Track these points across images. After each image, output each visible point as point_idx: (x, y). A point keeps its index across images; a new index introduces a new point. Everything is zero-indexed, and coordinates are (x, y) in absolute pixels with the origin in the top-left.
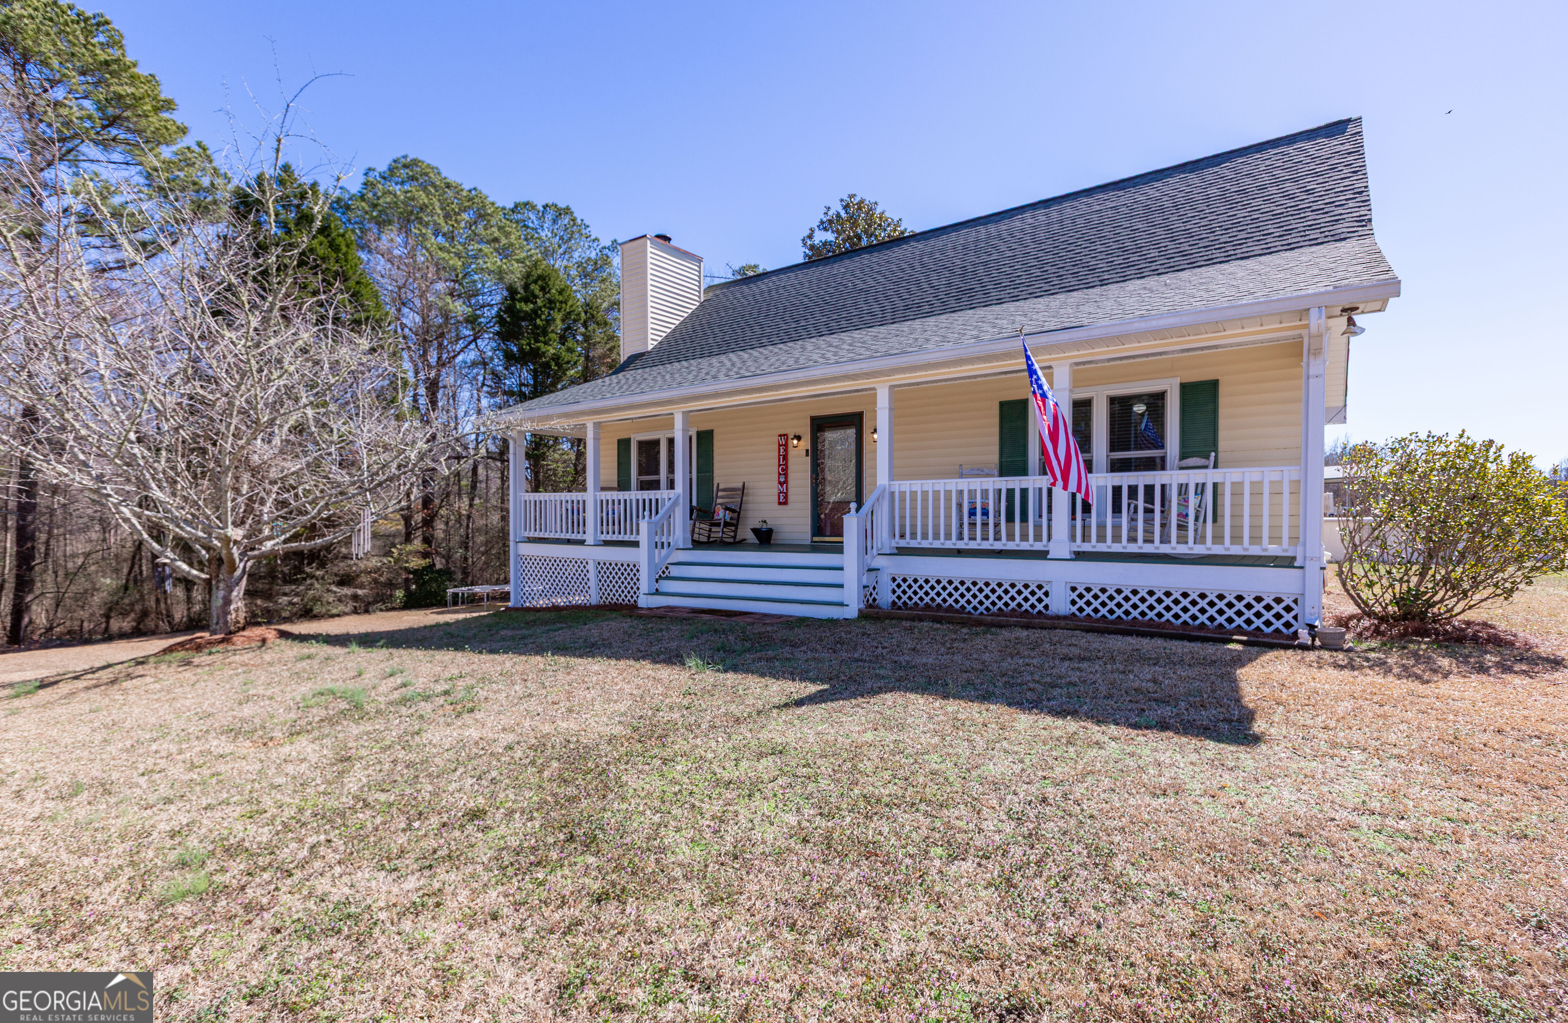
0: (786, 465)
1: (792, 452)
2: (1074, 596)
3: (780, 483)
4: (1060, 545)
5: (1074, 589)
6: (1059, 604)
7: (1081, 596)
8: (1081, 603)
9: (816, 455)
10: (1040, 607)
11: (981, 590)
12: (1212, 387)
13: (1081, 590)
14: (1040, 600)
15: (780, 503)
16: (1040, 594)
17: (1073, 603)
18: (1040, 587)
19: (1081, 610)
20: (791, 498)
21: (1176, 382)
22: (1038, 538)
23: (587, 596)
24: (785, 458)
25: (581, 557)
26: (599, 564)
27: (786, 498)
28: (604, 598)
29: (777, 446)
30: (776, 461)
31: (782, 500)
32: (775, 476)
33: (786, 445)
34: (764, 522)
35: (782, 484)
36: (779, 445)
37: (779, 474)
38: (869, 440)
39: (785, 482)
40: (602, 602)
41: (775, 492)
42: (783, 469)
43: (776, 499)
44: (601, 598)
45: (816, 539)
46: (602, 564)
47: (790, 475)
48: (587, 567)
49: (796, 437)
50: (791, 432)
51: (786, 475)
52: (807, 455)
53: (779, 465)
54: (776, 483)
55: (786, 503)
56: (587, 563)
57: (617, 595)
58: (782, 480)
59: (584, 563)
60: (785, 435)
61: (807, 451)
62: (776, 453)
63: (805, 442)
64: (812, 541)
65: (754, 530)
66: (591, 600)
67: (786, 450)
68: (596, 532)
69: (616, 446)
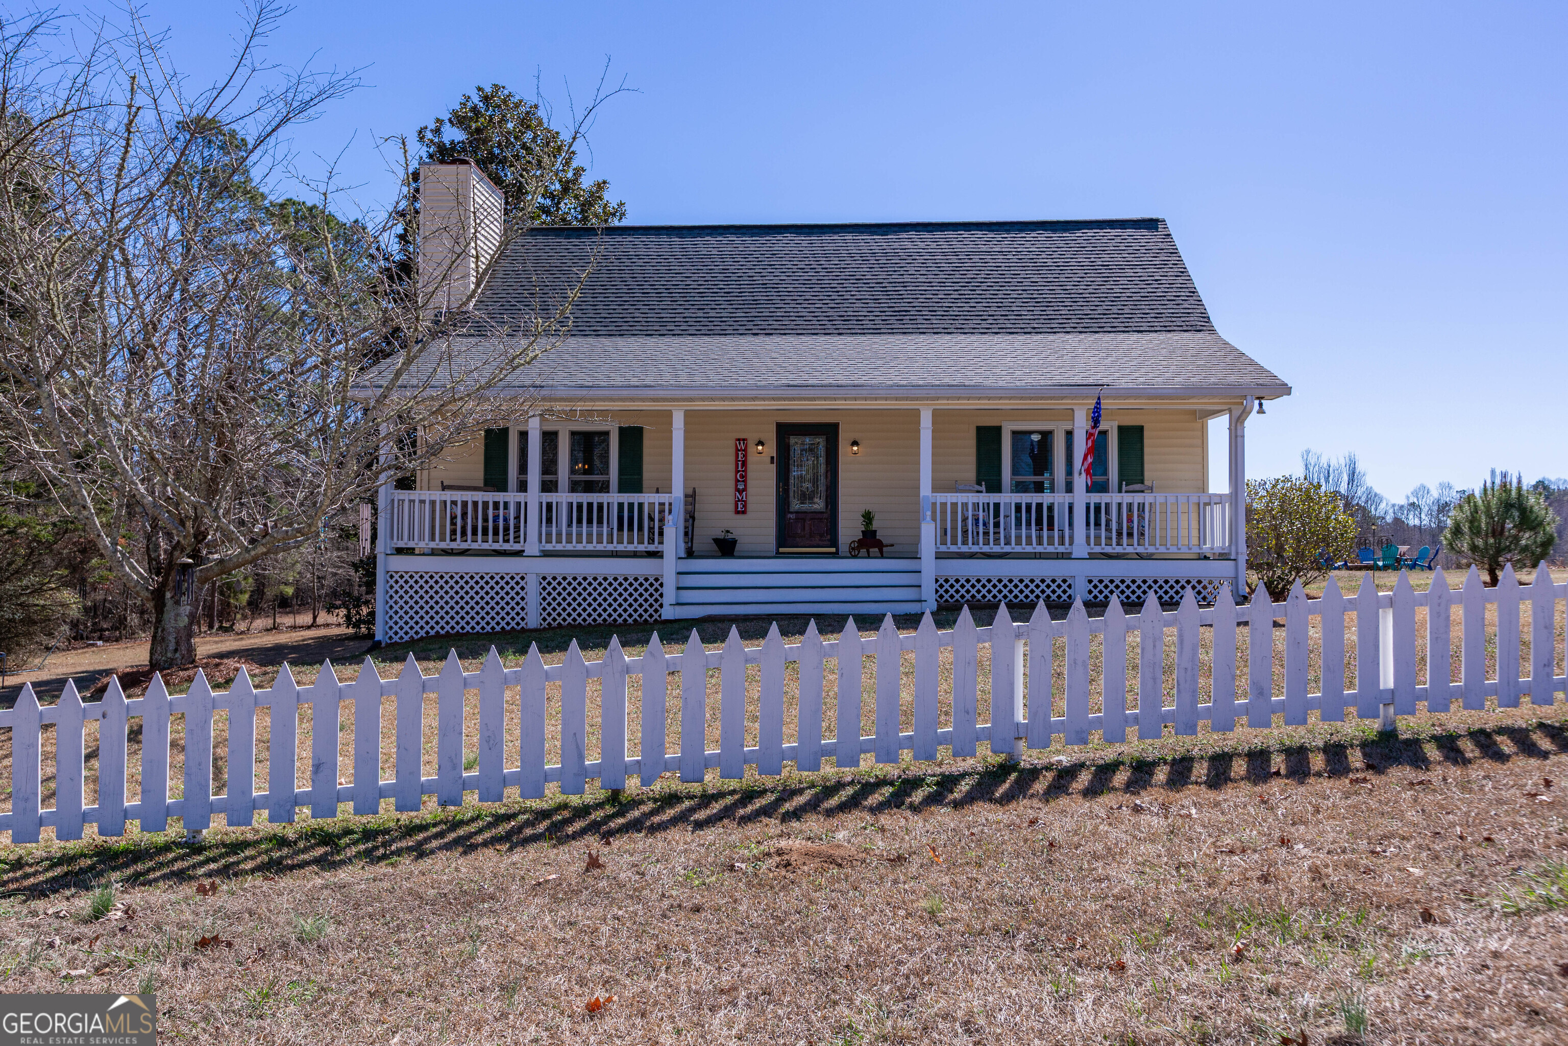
0: (745, 471)
1: (752, 458)
2: (1091, 587)
3: (737, 490)
4: (1080, 548)
5: (1090, 581)
6: (1080, 594)
7: (1095, 587)
8: (1095, 592)
9: (783, 461)
10: (1064, 597)
12: (1140, 430)
13: (1095, 582)
14: (1065, 592)
15: (737, 512)
16: (1064, 586)
17: (1090, 592)
18: (1064, 581)
19: (1095, 597)
20: (750, 507)
21: (1115, 424)
23: (518, 619)
24: (744, 464)
25: (512, 571)
26: (544, 578)
27: (745, 506)
28: (549, 620)
29: (733, 451)
30: (733, 467)
31: (741, 509)
32: (732, 483)
33: (745, 450)
34: (728, 532)
35: (740, 492)
36: (737, 450)
37: (737, 481)
38: (845, 452)
39: (745, 490)
40: (545, 624)
41: (731, 500)
42: (742, 476)
43: (732, 507)
44: (544, 619)
45: (781, 550)
46: (549, 579)
47: (749, 482)
48: (522, 583)
49: (761, 443)
50: (752, 437)
51: (745, 482)
52: (772, 462)
53: (737, 472)
54: (732, 490)
55: (744, 512)
56: (523, 578)
57: (574, 615)
58: (741, 487)
59: (517, 578)
60: (744, 440)
61: (772, 458)
62: (733, 458)
63: (770, 449)
64: (778, 552)
65: (716, 541)
66: (523, 624)
67: (745, 456)
68: (540, 541)
69: (482, 436)
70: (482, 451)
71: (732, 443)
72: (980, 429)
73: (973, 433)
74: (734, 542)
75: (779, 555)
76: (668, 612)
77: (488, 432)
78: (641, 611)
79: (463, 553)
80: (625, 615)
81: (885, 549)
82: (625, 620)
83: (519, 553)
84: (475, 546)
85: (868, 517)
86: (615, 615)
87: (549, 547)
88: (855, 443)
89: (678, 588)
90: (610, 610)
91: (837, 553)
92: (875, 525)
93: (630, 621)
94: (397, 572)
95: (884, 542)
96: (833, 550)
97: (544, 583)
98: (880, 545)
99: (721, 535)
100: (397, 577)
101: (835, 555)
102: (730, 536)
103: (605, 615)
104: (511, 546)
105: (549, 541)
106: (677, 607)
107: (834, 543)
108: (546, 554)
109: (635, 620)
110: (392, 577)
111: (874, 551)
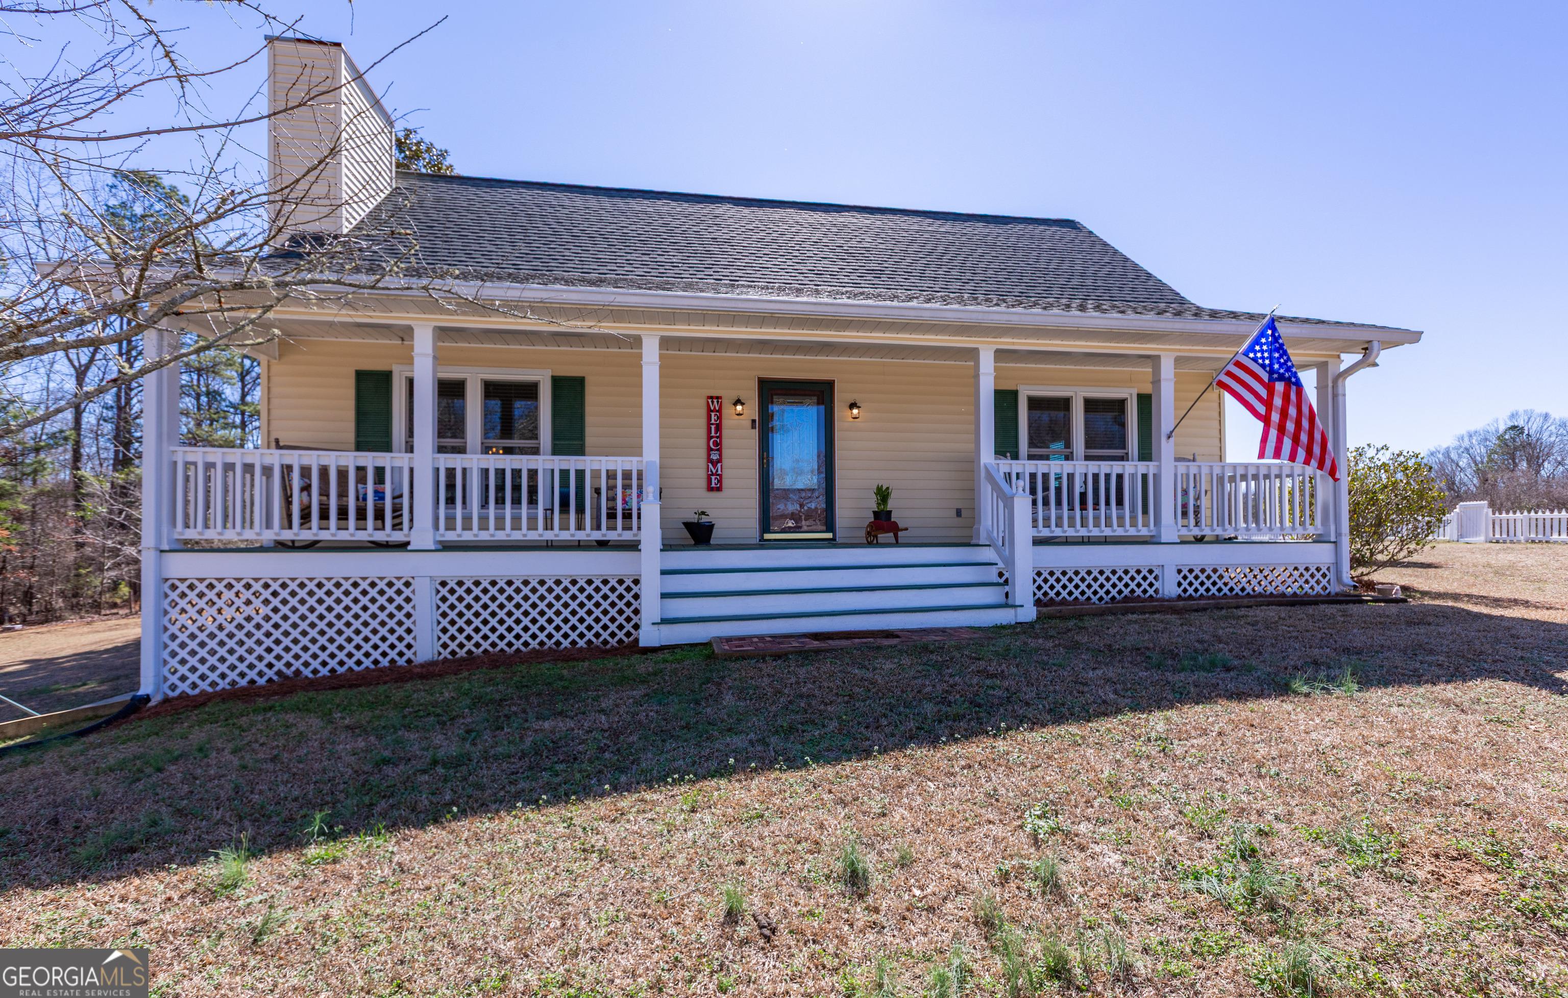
0: (720, 437)
1: (729, 421)
2: (1180, 577)
3: (710, 460)
4: (1168, 530)
5: (1179, 571)
6: (1169, 587)
7: (1185, 577)
8: (1185, 584)
9: (766, 425)
10: (1151, 591)
11: (1095, 579)
13: (1185, 572)
14: (1151, 585)
15: (710, 489)
16: (1151, 578)
17: (1179, 584)
18: (1151, 572)
19: (1185, 590)
20: (726, 482)
21: (1135, 392)
22: (1146, 523)
23: (401, 646)
24: (719, 428)
25: (390, 575)
26: (444, 584)
27: (720, 481)
28: (453, 646)
29: (704, 412)
30: (703, 432)
31: (714, 485)
32: (703, 452)
33: (720, 411)
34: (703, 513)
35: (714, 464)
36: (709, 411)
37: (709, 450)
38: (843, 416)
39: (720, 461)
40: (446, 653)
41: (702, 473)
42: (715, 444)
43: (703, 483)
44: (445, 646)
45: (767, 536)
46: (452, 584)
47: (724, 451)
48: (407, 592)
49: (738, 402)
50: (728, 397)
51: (720, 450)
52: (753, 427)
53: (709, 438)
54: (703, 461)
55: (719, 489)
56: (407, 584)
57: (493, 637)
58: (715, 457)
59: (399, 585)
60: (718, 398)
61: (754, 421)
62: (703, 422)
63: (751, 410)
64: (762, 539)
65: (688, 526)
66: (409, 654)
67: (720, 418)
68: (436, 527)
69: (351, 382)
70: (351, 403)
71: (702, 402)
72: (997, 393)
74: (710, 527)
75: (763, 544)
76: (649, 636)
77: (362, 376)
78: (597, 628)
79: (311, 546)
80: (574, 636)
81: (900, 534)
82: (574, 643)
83: (402, 546)
84: (325, 535)
85: (883, 495)
86: (558, 636)
87: (451, 536)
88: (853, 406)
89: (664, 596)
90: (550, 629)
91: (834, 539)
92: (891, 505)
93: (581, 643)
94: (183, 580)
95: (901, 526)
96: (829, 535)
97: (444, 591)
98: (894, 528)
99: (694, 518)
100: (183, 587)
101: (832, 543)
102: (704, 519)
103: (542, 636)
104: (387, 535)
105: (450, 526)
106: (664, 628)
107: (830, 526)
108: (447, 547)
109: (589, 642)
110: (174, 587)
111: (889, 537)
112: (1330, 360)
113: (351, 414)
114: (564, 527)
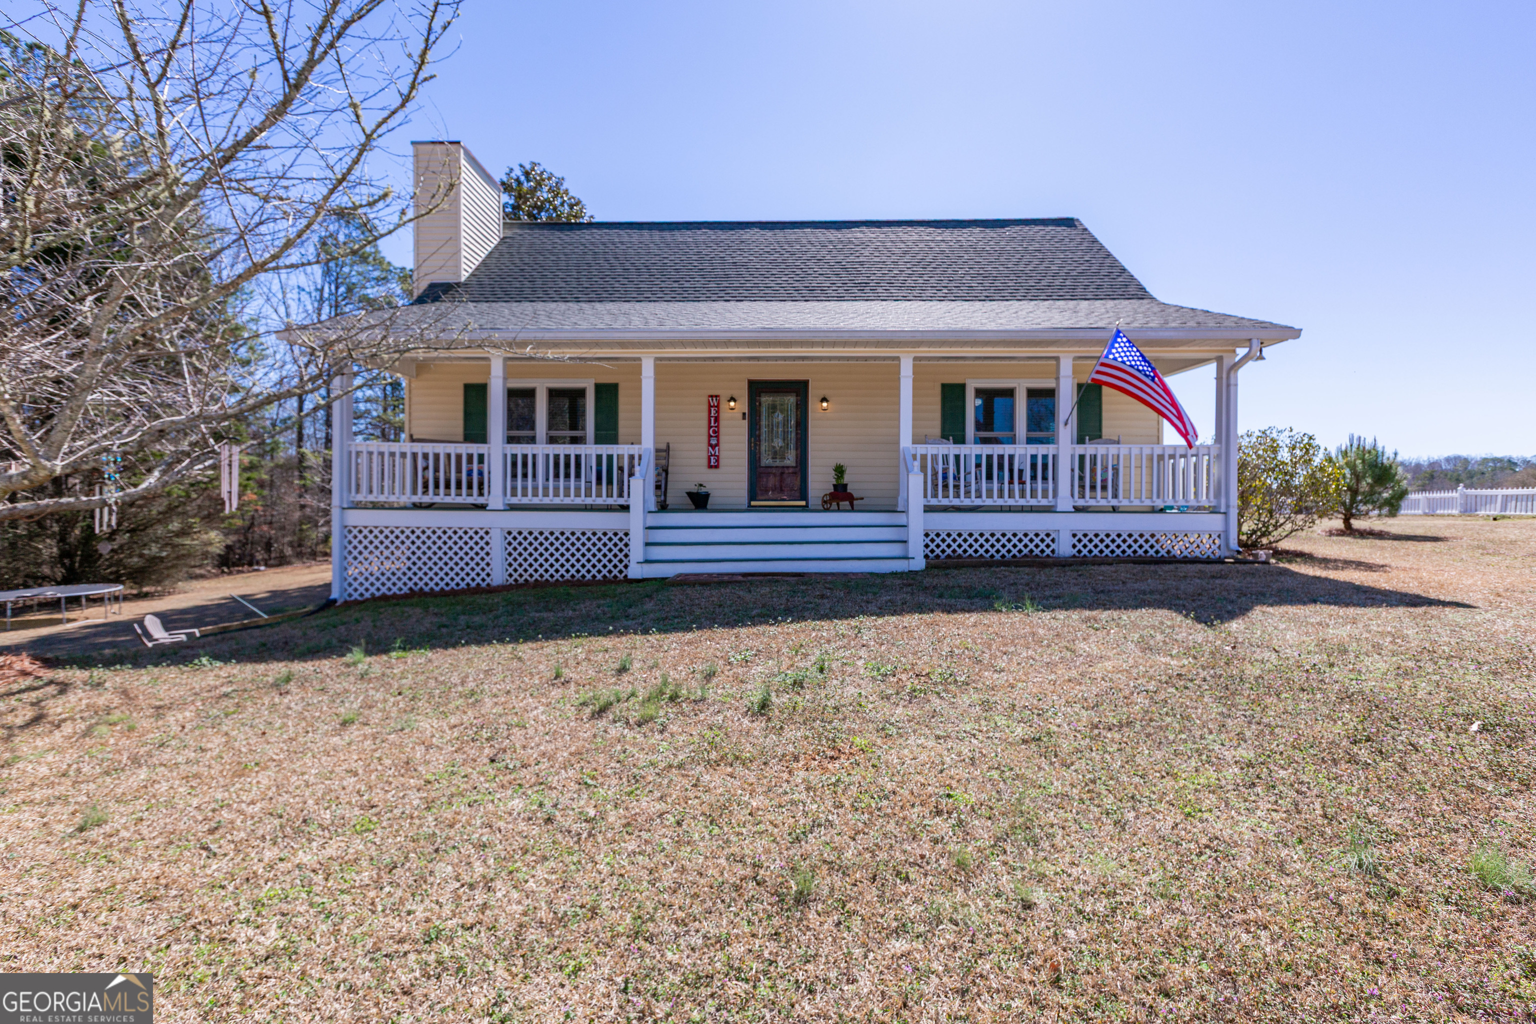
0: (718, 427)
1: (724, 415)
2: (1075, 541)
3: (710, 445)
4: (1065, 501)
5: (1074, 536)
6: (1065, 548)
7: (1080, 541)
8: (1080, 546)
9: (753, 416)
10: (1048, 551)
11: (998, 540)
12: (1098, 388)
13: (1080, 536)
14: (1048, 546)
15: (710, 467)
16: (1048, 541)
17: (1074, 546)
18: (1048, 535)
19: (1079, 551)
20: (722, 462)
22: (1045, 496)
23: (483, 575)
24: (717, 419)
25: (476, 526)
26: (510, 533)
27: (717, 461)
28: (516, 575)
29: (706, 407)
30: (705, 423)
31: (714, 463)
32: (705, 438)
33: (718, 406)
34: (701, 485)
35: (713, 447)
36: (710, 406)
37: (710, 436)
38: (816, 408)
39: (717, 445)
40: (511, 581)
41: (705, 455)
42: (714, 432)
43: (705, 462)
44: (511, 575)
45: (753, 503)
46: (515, 533)
47: (722, 438)
48: (487, 538)
49: (733, 399)
50: (724, 394)
51: (718, 437)
52: (744, 418)
53: (710, 427)
54: (704, 445)
55: (717, 467)
56: (487, 533)
57: (541, 571)
58: (714, 442)
59: (482, 533)
60: (717, 396)
61: (744, 414)
62: (705, 415)
63: (742, 406)
64: (750, 506)
65: (690, 494)
66: (488, 580)
67: (718, 412)
68: (505, 494)
69: (461, 392)
70: (460, 407)
71: (705, 400)
72: (944, 387)
73: (938, 390)
74: (707, 496)
75: (751, 509)
76: (635, 571)
77: (468, 388)
78: (610, 566)
79: (430, 506)
80: (594, 571)
81: (855, 502)
82: (594, 576)
83: (482, 507)
84: (437, 499)
85: (840, 471)
86: (583, 571)
87: (514, 501)
88: (824, 399)
89: (647, 544)
90: (578, 566)
91: (807, 506)
92: (846, 479)
93: (599, 577)
94: (355, 527)
95: (855, 496)
96: (803, 503)
97: (510, 538)
98: (851, 498)
99: (694, 489)
100: (355, 532)
101: (805, 509)
102: (703, 490)
103: (573, 571)
104: (474, 500)
105: (514, 494)
106: (646, 566)
107: (804, 496)
108: (513, 508)
109: (604, 576)
110: (350, 532)
111: (845, 504)
112: (1224, 355)
113: (460, 415)
114: (599, 495)
